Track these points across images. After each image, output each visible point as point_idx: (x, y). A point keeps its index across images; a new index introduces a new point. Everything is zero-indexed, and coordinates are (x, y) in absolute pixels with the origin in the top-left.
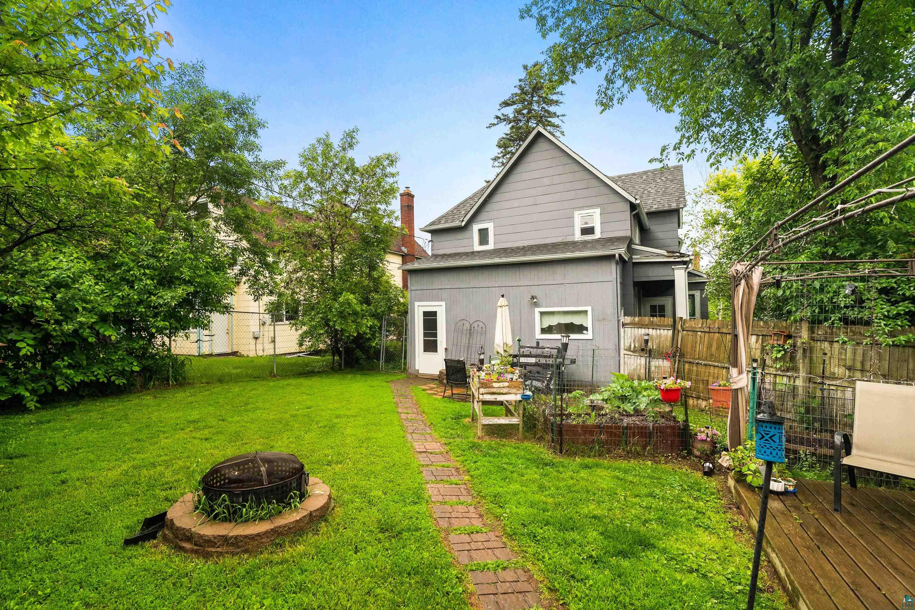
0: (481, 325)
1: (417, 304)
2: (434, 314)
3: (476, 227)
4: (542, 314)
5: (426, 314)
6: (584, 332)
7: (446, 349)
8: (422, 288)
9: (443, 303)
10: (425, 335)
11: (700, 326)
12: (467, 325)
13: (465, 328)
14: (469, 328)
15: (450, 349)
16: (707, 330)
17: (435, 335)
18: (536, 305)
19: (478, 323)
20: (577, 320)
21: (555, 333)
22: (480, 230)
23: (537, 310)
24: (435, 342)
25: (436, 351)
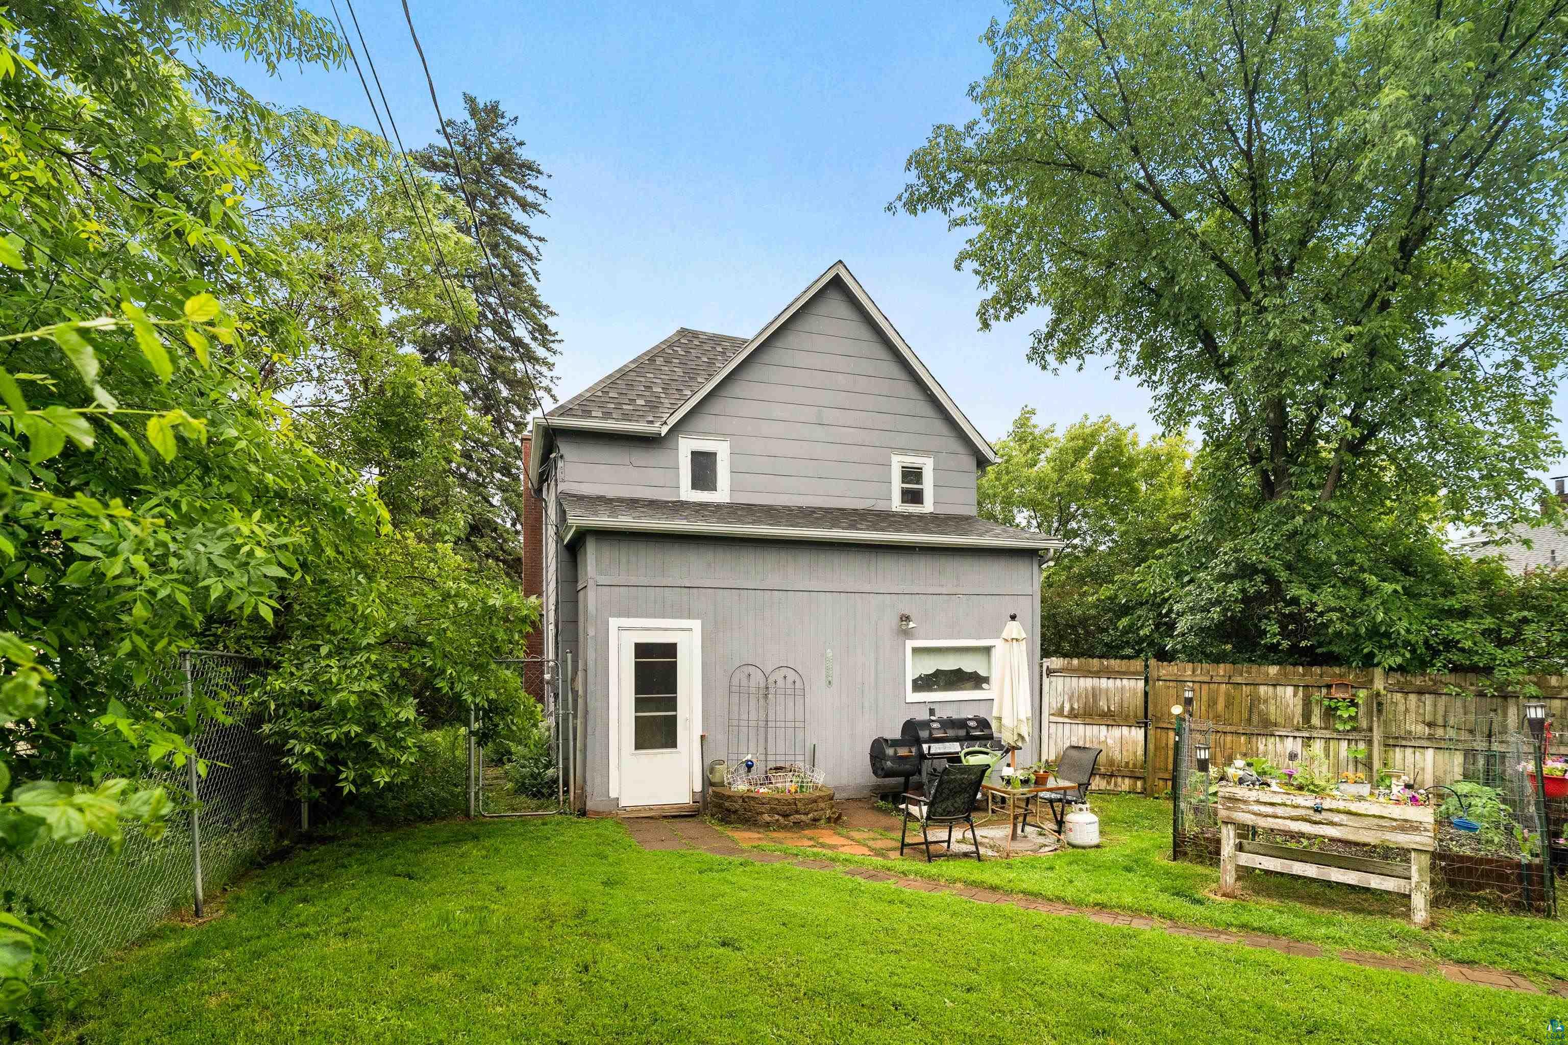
0: (791, 675)
1: (614, 623)
2: (670, 650)
3: (686, 446)
4: (915, 650)
5: (642, 650)
6: (984, 686)
7: (702, 737)
8: (633, 580)
9: (696, 625)
10: (640, 704)
11: (1190, 673)
12: (758, 678)
13: (753, 683)
14: (762, 685)
15: (710, 738)
16: (1207, 679)
17: (672, 704)
18: (907, 634)
19: (784, 671)
20: (969, 665)
21: (936, 690)
22: (695, 455)
23: (910, 644)
24: (671, 723)
25: (674, 745)
